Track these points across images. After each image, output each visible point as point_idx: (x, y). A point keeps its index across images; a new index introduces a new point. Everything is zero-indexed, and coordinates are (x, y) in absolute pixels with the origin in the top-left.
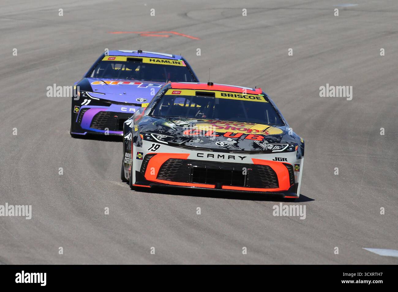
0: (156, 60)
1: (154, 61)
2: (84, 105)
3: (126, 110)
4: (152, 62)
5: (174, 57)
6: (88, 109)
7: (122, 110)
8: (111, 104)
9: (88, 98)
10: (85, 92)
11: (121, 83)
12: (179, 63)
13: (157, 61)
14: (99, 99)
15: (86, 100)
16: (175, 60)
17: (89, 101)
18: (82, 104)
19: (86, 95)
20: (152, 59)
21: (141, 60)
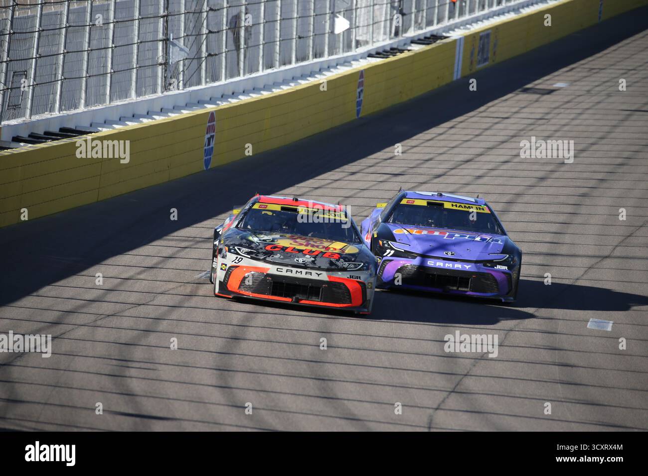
0: (458, 205)
1: (456, 206)
2: (386, 256)
3: (433, 264)
4: (454, 208)
5: (476, 202)
6: (391, 261)
7: (428, 264)
8: (417, 257)
9: (392, 249)
10: (388, 242)
11: (425, 232)
12: (483, 209)
13: (459, 207)
14: (403, 251)
15: (388, 251)
16: (478, 205)
17: (393, 252)
18: (385, 255)
19: (389, 245)
20: (454, 204)
21: (442, 205)
